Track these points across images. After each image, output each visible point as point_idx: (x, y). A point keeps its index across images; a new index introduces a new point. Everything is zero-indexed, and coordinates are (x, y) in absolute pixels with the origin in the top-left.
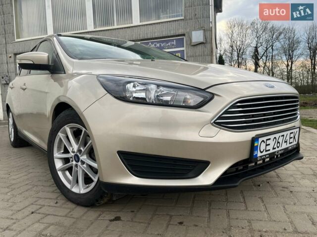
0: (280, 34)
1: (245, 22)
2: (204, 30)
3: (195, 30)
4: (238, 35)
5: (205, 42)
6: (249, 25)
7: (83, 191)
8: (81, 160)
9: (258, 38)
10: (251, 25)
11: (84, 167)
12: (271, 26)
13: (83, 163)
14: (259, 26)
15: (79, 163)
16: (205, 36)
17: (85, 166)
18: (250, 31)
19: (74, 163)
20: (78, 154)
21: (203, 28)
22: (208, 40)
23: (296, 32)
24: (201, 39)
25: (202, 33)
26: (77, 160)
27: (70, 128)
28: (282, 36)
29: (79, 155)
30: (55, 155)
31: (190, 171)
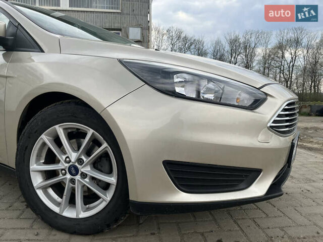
0: (191, 44)
1: (161, 28)
2: (142, 28)
3: (132, 26)
4: (155, 39)
5: (142, 40)
6: (165, 32)
7: (83, 215)
8: (82, 173)
9: (172, 45)
10: (167, 31)
11: (86, 182)
12: (184, 35)
13: (84, 176)
14: (174, 33)
15: (78, 177)
16: (142, 34)
17: (87, 180)
18: (166, 37)
19: (68, 176)
20: (77, 164)
21: (141, 26)
22: (145, 39)
23: (204, 45)
24: (139, 38)
25: (140, 31)
26: (74, 172)
27: (65, 129)
28: (193, 46)
29: (79, 166)
30: (31, 167)
31: (242, 181)
